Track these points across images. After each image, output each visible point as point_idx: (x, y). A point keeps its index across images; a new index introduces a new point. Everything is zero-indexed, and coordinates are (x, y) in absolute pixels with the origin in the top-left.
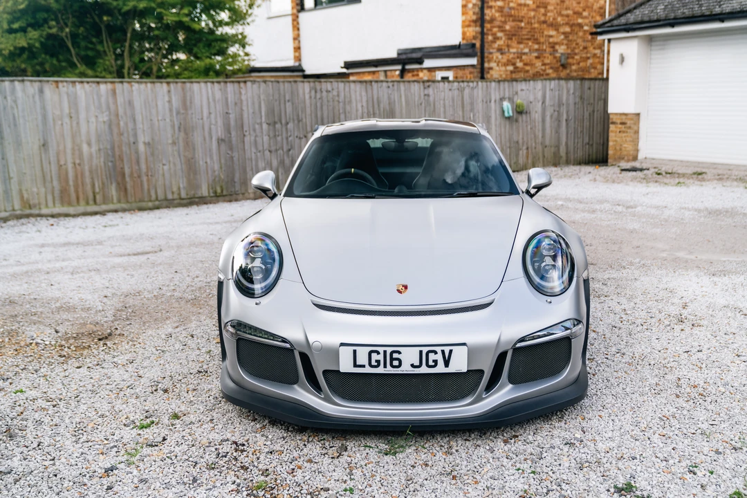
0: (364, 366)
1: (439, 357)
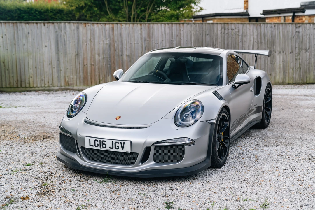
0: (93, 146)
1: (120, 145)
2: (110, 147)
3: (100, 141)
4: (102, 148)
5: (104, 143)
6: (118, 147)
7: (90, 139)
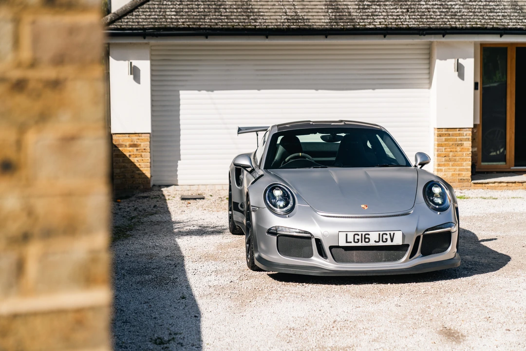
0: (351, 242)
1: (388, 237)
2: (375, 241)
3: (362, 234)
4: (364, 244)
5: (367, 236)
6: (386, 239)
7: (347, 235)
